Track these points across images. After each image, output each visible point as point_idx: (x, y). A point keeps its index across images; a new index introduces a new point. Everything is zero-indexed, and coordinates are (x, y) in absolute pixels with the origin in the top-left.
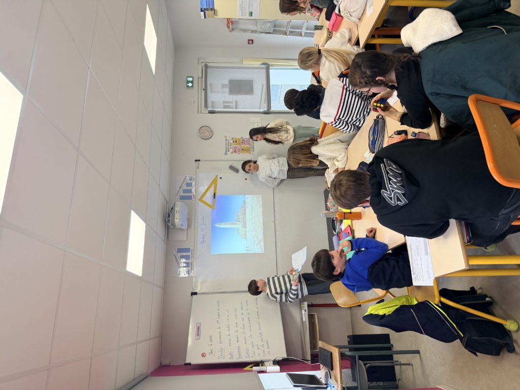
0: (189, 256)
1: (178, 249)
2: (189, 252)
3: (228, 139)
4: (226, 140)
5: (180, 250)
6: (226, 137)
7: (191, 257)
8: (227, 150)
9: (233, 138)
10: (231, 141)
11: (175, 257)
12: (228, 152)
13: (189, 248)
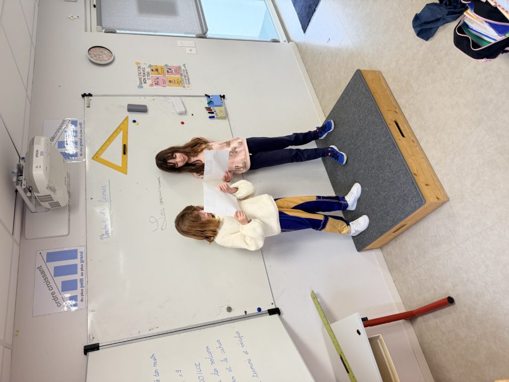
0: (76, 266)
1: (49, 254)
2: (76, 257)
3: (143, 66)
4: (139, 68)
5: (52, 257)
6: (137, 63)
7: (79, 267)
8: (143, 82)
9: (150, 66)
10: (148, 70)
11: (43, 272)
12: (144, 85)
13: (76, 251)
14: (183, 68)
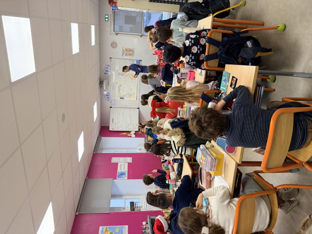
0: (109, 95)
3: (124, 48)
6: (123, 47)
8: (123, 54)
9: (125, 49)
10: (125, 50)
12: (123, 55)
14: (133, 49)
